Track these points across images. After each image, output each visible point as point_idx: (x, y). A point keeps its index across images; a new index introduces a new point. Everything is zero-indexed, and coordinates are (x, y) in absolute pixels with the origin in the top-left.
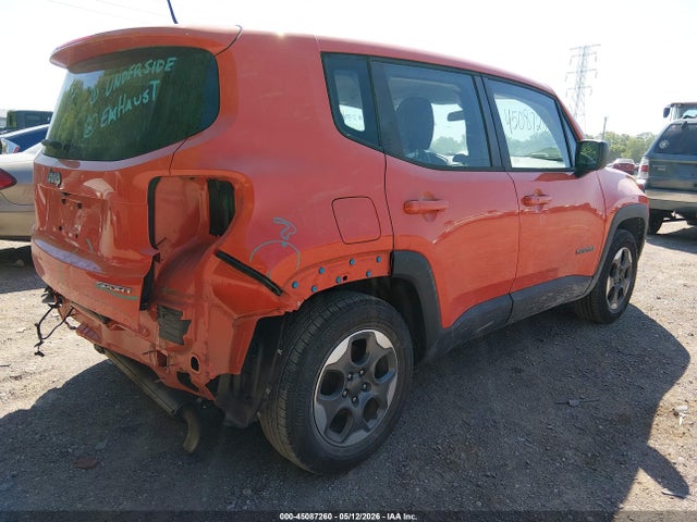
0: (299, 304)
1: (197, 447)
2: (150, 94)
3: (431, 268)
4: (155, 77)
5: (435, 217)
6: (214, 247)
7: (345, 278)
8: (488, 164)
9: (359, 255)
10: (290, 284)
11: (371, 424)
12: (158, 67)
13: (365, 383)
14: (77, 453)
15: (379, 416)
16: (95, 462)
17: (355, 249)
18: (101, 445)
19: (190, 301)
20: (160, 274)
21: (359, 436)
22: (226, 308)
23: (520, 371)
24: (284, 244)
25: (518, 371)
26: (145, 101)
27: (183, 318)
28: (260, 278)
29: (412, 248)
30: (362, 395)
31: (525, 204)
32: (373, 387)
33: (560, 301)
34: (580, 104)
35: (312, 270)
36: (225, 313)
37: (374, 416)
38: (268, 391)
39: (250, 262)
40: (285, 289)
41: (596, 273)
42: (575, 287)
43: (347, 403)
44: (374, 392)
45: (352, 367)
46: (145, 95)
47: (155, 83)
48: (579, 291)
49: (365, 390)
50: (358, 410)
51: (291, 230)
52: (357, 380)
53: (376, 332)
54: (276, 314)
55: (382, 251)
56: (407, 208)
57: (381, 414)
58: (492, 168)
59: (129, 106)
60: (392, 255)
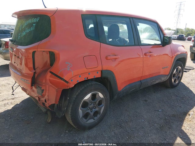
0: (73, 86)
1: (51, 121)
2: (33, 28)
3: (114, 74)
4: (34, 23)
5: (116, 60)
6: (49, 70)
7: (87, 78)
8: (134, 44)
9: (91, 72)
10: (70, 80)
11: (95, 118)
12: (35, 20)
13: (95, 107)
14: (26, 119)
15: (98, 116)
16: (30, 122)
17: (90, 70)
18: (32, 118)
19: (44, 84)
20: (37, 77)
21: (91, 121)
22: (54, 86)
23: (147, 101)
24: (68, 70)
25: (146, 101)
26: (32, 30)
27: (42, 89)
28: (62, 79)
29: (108, 69)
30: (93, 110)
31: (145, 55)
32: (97, 108)
33: (157, 82)
34: (179, 20)
35: (77, 76)
36: (53, 88)
37: (96, 116)
38: (65, 108)
39: (59, 74)
40: (69, 82)
41: (169, 74)
42: (162, 78)
43: (89, 111)
44: (97, 109)
45: (91, 101)
46: (32, 28)
47: (34, 25)
48: (164, 79)
49: (95, 108)
50: (92, 114)
51: (71, 65)
52: (92, 105)
53: (99, 93)
54: (67, 88)
55: (98, 71)
56: (106, 58)
57: (99, 116)
58: (135, 45)
59: (28, 31)
60: (102, 71)
